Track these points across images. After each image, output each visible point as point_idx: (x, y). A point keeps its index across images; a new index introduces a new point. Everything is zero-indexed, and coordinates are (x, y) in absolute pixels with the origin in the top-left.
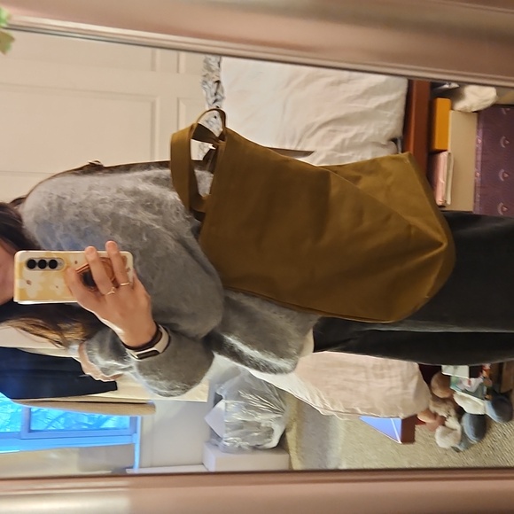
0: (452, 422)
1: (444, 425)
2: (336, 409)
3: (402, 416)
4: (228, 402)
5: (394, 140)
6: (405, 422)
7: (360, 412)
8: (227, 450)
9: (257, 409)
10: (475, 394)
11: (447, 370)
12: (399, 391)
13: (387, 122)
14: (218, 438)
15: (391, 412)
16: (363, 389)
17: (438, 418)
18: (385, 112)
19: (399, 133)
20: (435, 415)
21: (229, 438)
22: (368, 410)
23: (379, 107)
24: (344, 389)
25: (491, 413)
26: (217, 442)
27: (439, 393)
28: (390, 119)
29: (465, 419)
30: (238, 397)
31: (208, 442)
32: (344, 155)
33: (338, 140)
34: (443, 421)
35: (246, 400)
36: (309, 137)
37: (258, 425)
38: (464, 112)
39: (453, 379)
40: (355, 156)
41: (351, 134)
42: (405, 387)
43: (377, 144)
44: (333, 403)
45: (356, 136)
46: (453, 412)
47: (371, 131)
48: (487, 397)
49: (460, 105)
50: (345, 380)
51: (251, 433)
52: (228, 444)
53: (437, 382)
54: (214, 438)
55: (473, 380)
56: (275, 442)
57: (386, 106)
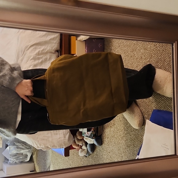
0: (84, 147)
1: (81, 148)
2: (41, 147)
3: (64, 147)
4: (10, 147)
5: (57, 51)
6: (65, 149)
7: (50, 147)
8: (11, 164)
9: (21, 148)
10: (89, 137)
11: (81, 130)
12: (63, 138)
13: (54, 45)
14: (8, 160)
15: (60, 146)
16: (50, 139)
17: (79, 146)
18: (53, 41)
19: (59, 48)
20: (78, 145)
21: (11, 160)
22: (53, 146)
23: (51, 39)
24: (44, 140)
25: (95, 143)
26: (7, 162)
27: (79, 138)
28: (55, 43)
29: (88, 146)
30: (14, 145)
31: (4, 162)
32: (40, 56)
33: (37, 51)
34: (81, 147)
35: (17, 145)
36: (27, 50)
37: (22, 154)
38: (80, 41)
39: (83, 133)
40: (44, 57)
41: (42, 49)
42: (65, 137)
43: (51, 53)
44: (40, 145)
45: (43, 50)
46: (84, 144)
47: (49, 48)
48: (93, 138)
49: (79, 39)
50: (44, 136)
51: (20, 157)
52: (11, 162)
53: (78, 134)
54: (6, 160)
55: (89, 132)
56: (28, 159)
57: (53, 39)
